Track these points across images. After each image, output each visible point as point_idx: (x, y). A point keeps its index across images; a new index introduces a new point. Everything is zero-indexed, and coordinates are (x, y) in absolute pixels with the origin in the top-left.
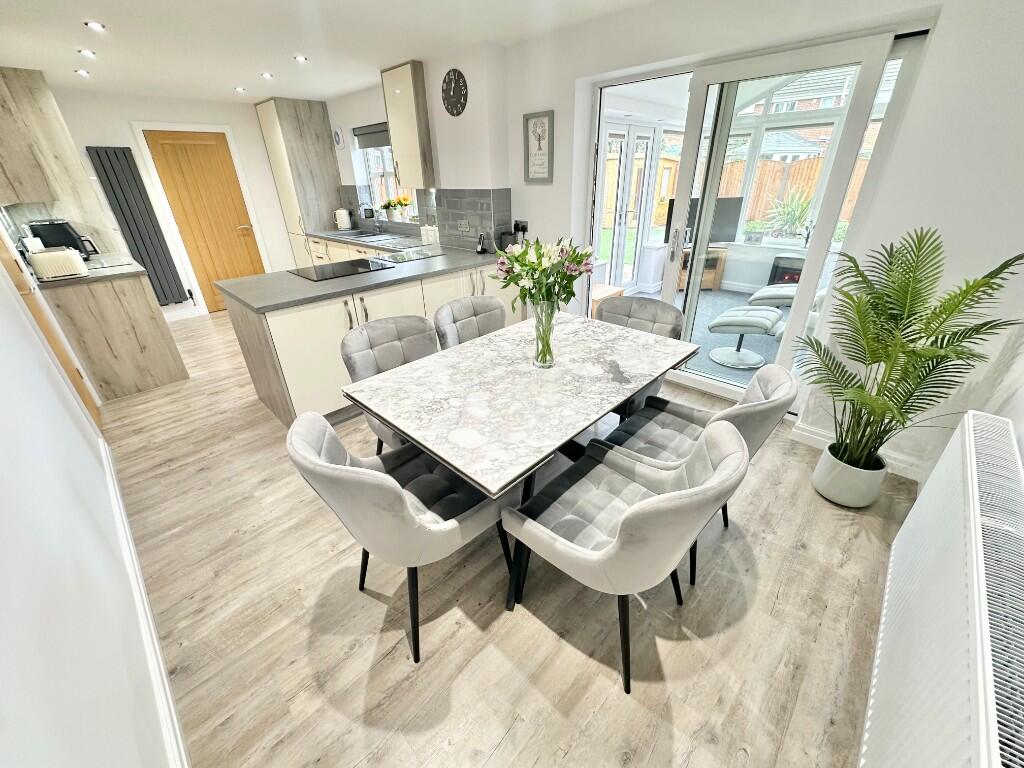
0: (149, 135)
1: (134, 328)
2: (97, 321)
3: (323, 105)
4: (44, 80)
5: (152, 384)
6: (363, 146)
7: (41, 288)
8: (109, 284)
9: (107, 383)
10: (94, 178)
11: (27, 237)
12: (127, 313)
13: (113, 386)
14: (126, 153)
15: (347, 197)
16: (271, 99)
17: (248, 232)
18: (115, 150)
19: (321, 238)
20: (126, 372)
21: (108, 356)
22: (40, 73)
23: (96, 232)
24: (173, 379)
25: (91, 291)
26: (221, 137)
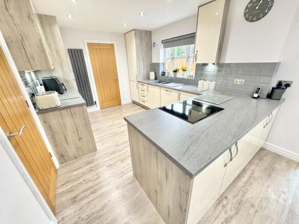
0: (89, 44)
1: (77, 130)
2: (61, 128)
3: (150, 32)
4: (56, 21)
5: (81, 154)
6: (165, 47)
7: (38, 113)
8: (69, 110)
9: (62, 156)
10: (69, 60)
11: (38, 85)
12: (75, 124)
13: (65, 157)
14: (81, 51)
15: (154, 67)
16: (134, 30)
17: (116, 80)
18: (77, 50)
19: (145, 83)
20: (71, 151)
21: (65, 144)
22: (55, 17)
23: (67, 81)
24: (90, 151)
25: (61, 114)
26: (112, 45)
